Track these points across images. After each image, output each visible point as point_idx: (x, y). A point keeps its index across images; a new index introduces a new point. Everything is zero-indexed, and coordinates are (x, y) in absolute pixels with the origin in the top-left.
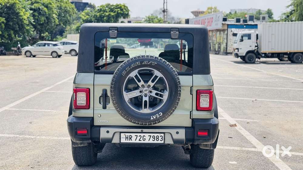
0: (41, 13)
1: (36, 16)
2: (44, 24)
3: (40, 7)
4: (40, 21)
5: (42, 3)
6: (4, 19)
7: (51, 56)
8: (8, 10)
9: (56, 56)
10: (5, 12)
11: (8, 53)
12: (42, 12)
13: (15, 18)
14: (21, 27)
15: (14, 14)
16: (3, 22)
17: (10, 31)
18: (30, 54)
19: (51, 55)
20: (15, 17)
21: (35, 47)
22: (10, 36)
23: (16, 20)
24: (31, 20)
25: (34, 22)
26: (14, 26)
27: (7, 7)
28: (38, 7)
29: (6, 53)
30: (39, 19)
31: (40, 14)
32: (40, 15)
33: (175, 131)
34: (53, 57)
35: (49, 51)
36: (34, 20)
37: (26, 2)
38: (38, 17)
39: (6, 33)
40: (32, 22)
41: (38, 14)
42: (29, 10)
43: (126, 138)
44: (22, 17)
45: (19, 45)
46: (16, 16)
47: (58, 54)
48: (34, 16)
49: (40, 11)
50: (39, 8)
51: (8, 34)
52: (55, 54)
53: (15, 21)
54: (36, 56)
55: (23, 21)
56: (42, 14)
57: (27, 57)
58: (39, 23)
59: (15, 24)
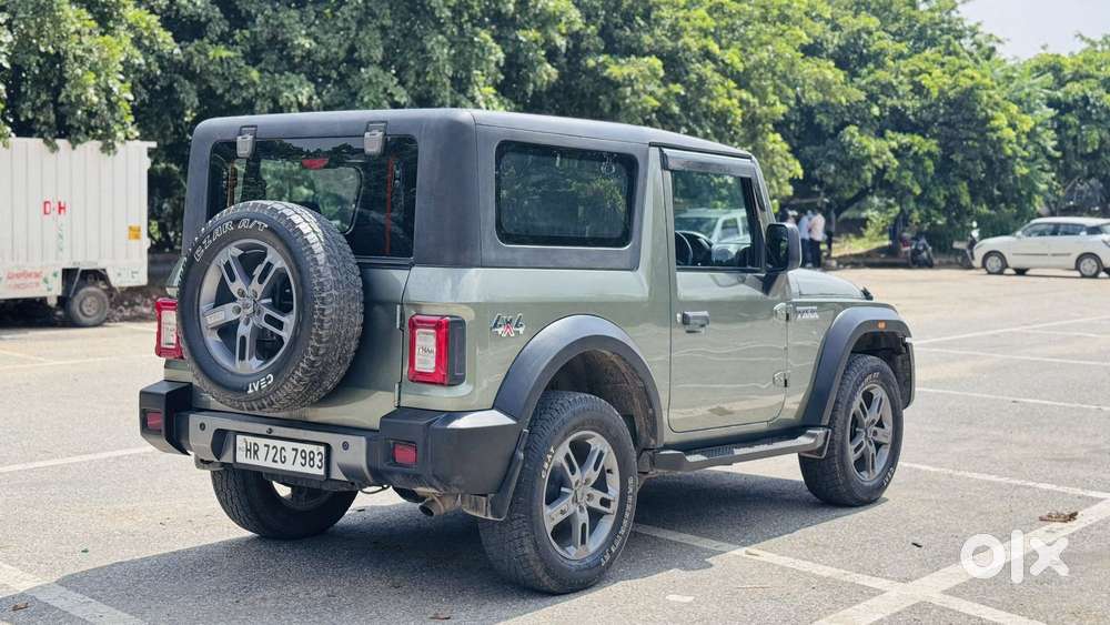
0: (1090, 113)
1: (1070, 127)
2: (1103, 154)
3: (1089, 94)
4: (1086, 144)
5: (1102, 78)
6: (935, 141)
7: (1077, 274)
8: (952, 111)
9: (1094, 270)
10: (941, 120)
11: (944, 260)
12: (1094, 111)
13: (975, 140)
14: (998, 171)
15: (970, 126)
16: (929, 154)
17: (956, 184)
18: (999, 263)
19: (1077, 268)
20: (975, 135)
21: (1019, 237)
22: (953, 200)
23: (976, 144)
24: (1045, 141)
25: (1055, 148)
26: (970, 165)
27: (950, 103)
28: (1081, 94)
29: (936, 261)
30: (1079, 137)
31: (1085, 118)
32: (1084, 124)
33: (340, 438)
34: (1083, 276)
35: (1069, 254)
36: (1055, 143)
37: (1034, 78)
38: (1079, 129)
39: (942, 192)
40: (1050, 149)
41: (1080, 118)
42: (1044, 107)
43: (247, 450)
44: (999, 134)
45: (975, 234)
46: (976, 132)
47: (1104, 262)
48: (1061, 128)
49: (1088, 108)
50: (1085, 99)
51: (947, 193)
52: (1089, 266)
53: (974, 147)
54: (1028, 273)
55: (1001, 149)
56: (1094, 117)
57: (990, 273)
58: (1079, 151)
59: (971, 160)
